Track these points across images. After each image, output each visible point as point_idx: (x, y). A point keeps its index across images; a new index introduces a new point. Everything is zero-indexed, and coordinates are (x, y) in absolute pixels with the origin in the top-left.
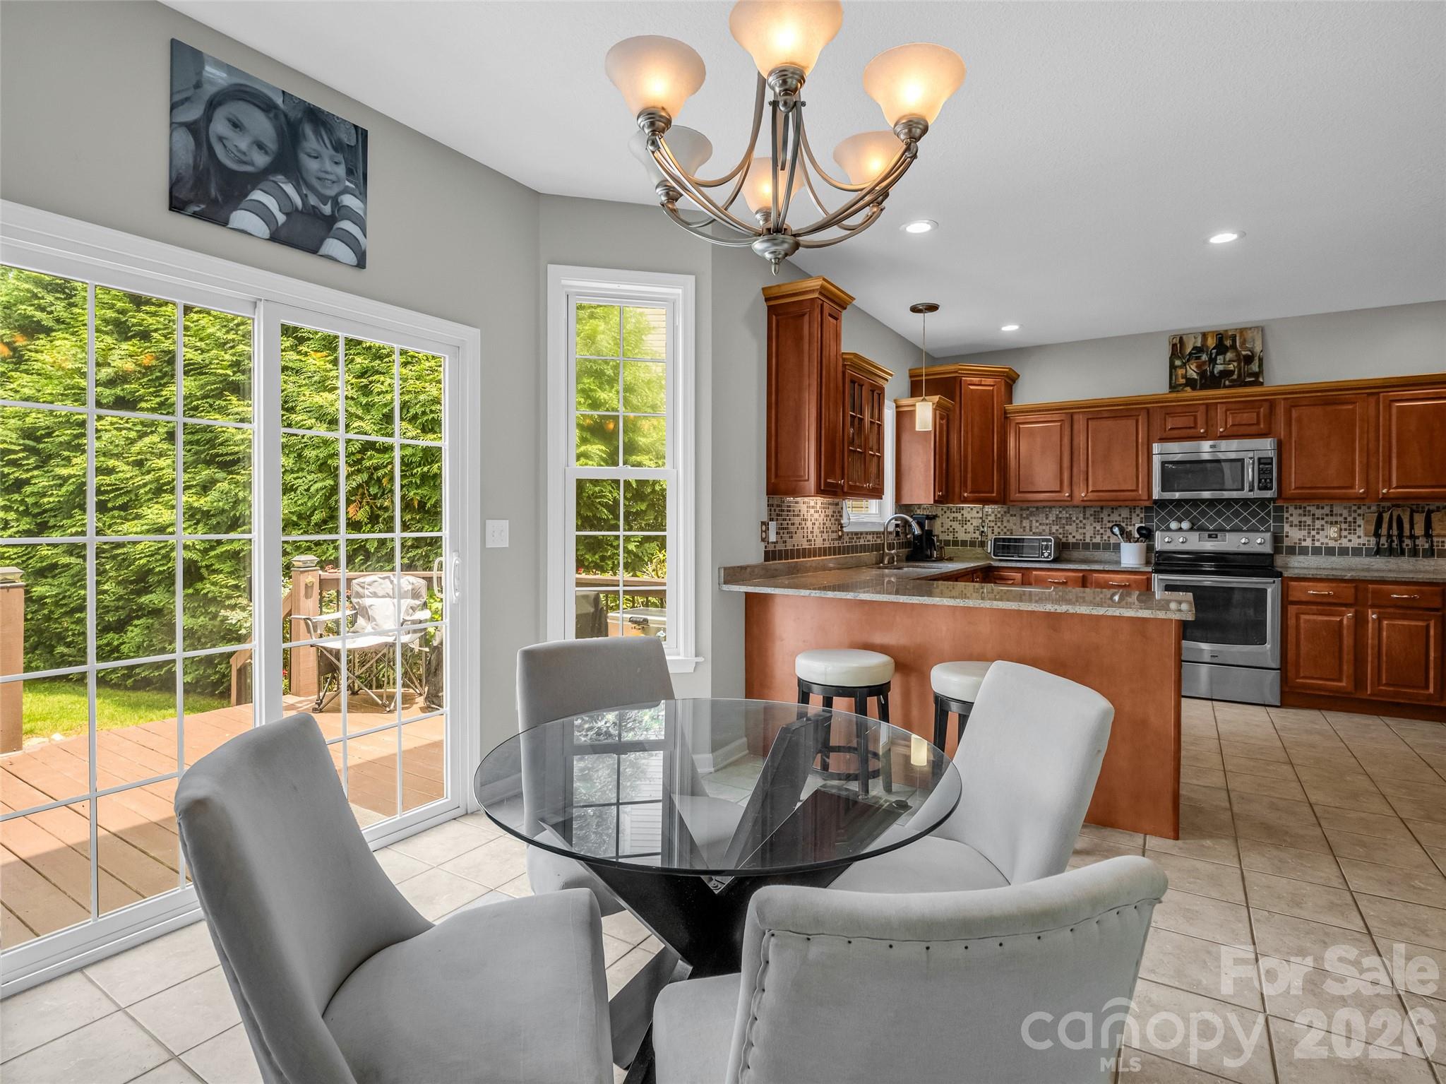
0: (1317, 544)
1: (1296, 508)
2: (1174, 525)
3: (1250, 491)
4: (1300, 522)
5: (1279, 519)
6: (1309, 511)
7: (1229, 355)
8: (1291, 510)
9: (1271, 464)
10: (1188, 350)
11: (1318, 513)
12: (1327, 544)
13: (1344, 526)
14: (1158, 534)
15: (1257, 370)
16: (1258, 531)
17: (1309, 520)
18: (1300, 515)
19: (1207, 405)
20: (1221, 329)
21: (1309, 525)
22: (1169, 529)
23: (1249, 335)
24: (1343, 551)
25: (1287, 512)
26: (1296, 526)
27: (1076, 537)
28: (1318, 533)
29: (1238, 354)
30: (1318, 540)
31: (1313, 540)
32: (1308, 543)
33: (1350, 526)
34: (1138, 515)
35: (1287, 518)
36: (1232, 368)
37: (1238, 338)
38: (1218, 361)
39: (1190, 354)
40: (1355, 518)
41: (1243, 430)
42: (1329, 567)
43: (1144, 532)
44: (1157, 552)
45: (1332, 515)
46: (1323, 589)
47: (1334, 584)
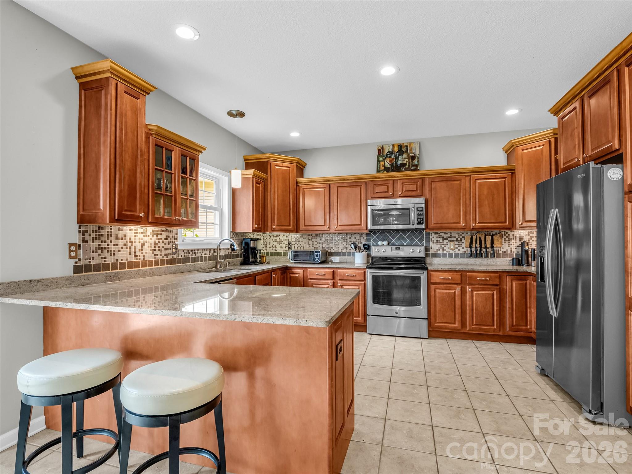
0: (445, 252)
1: (435, 234)
2: (380, 243)
3: (413, 225)
4: (437, 241)
5: (428, 240)
6: (441, 235)
7: (405, 156)
8: (433, 234)
9: (422, 211)
10: (386, 152)
11: (445, 236)
12: (449, 252)
13: (457, 243)
14: (372, 247)
15: (417, 163)
16: (418, 246)
17: (441, 239)
18: (437, 237)
19: (393, 180)
20: (401, 142)
21: (441, 243)
22: (378, 245)
23: (413, 146)
24: (456, 256)
25: (431, 236)
26: (435, 243)
27: (335, 250)
28: (445, 246)
29: (408, 156)
30: (445, 250)
31: (443, 250)
32: (441, 251)
33: (459, 243)
34: (364, 238)
35: (431, 239)
36: (406, 162)
37: (408, 147)
38: (399, 159)
39: (387, 154)
40: (461, 239)
41: (409, 194)
42: (450, 263)
43: (366, 247)
44: (372, 257)
45: (451, 237)
46: (447, 276)
47: (451, 273)
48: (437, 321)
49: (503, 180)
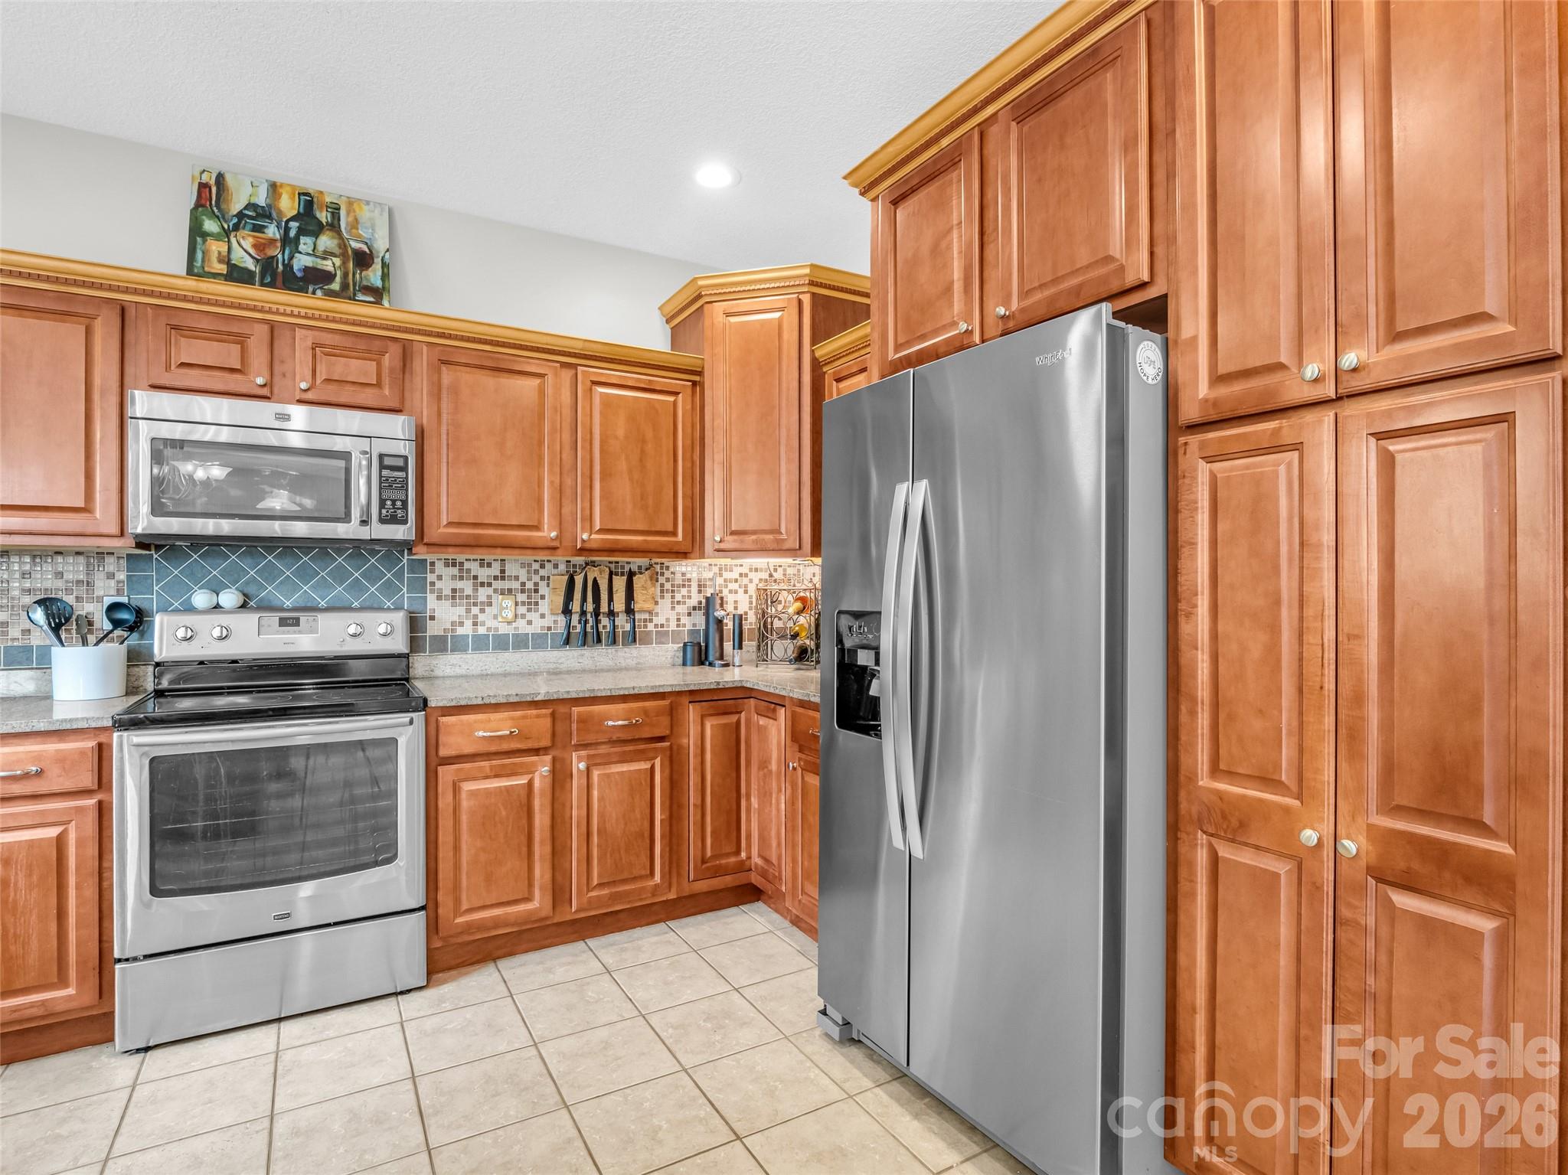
0: (481, 630)
1: (447, 565)
2: (201, 599)
3: (364, 522)
4: (454, 591)
5: (420, 586)
6: (469, 571)
7: (326, 241)
8: (440, 567)
9: (404, 469)
10: (237, 205)
11: (483, 574)
12: (497, 629)
13: (521, 597)
14: (159, 621)
15: (379, 283)
16: (380, 609)
17: (467, 586)
18: (454, 577)
19: (272, 327)
20: (312, 187)
21: (468, 597)
22: (190, 609)
23: (364, 213)
24: (521, 642)
25: (432, 571)
26: (447, 597)
28: (482, 611)
29: (343, 245)
30: (483, 624)
31: (475, 624)
32: (467, 629)
33: (529, 597)
34: (111, 576)
35: (433, 584)
36: (330, 268)
37: (343, 213)
38: (302, 247)
39: (240, 215)
40: (536, 584)
41: (346, 395)
43: (124, 615)
44: (158, 664)
45: (503, 578)
46: (501, 725)
47: (519, 713)
48: (465, 906)
49: (671, 399)
